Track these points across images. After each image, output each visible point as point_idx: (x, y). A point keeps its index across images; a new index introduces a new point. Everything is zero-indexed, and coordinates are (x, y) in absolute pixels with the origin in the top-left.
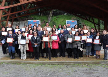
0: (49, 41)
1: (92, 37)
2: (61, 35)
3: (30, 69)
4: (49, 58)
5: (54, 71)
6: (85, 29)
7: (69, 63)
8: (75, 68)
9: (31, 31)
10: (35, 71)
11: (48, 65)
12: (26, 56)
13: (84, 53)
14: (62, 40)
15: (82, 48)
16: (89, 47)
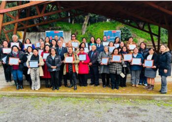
0: (73, 62)
1: (141, 55)
2: (92, 53)
3: (43, 105)
4: (73, 87)
5: (77, 109)
6: (131, 43)
7: (102, 97)
8: (110, 105)
9: (48, 48)
10: (49, 109)
11: (71, 99)
12: (40, 84)
13: (128, 81)
14: (94, 61)
15: (124, 73)
16: (136, 71)
